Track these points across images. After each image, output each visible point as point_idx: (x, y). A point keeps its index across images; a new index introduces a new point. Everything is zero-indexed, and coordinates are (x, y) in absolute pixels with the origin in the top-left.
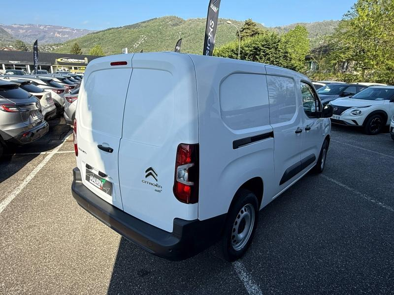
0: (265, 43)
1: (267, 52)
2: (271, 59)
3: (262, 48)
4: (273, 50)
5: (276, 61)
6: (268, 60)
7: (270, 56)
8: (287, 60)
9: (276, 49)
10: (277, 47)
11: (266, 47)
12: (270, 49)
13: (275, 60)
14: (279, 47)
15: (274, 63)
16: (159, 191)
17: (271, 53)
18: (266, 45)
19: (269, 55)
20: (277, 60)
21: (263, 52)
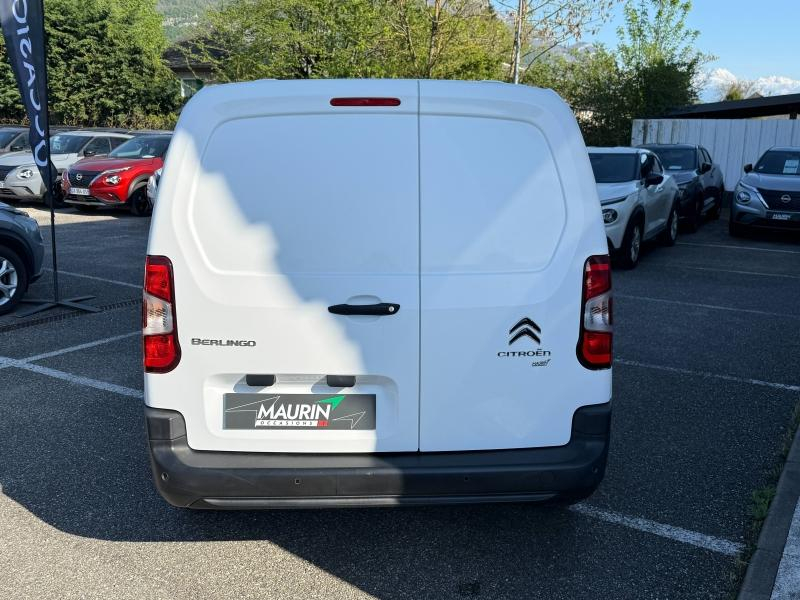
0: (62, 18)
1: (71, 46)
2: (91, 68)
3: (53, 32)
4: (89, 40)
5: (108, 76)
6: (77, 70)
7: (86, 59)
8: (141, 73)
9: (101, 38)
10: (105, 34)
11: (65, 31)
12: (79, 37)
13: (103, 73)
14: (110, 34)
15: (104, 80)
16: (542, 364)
17: (88, 51)
18: (65, 22)
19: (81, 55)
20: (112, 72)
21: (59, 45)
